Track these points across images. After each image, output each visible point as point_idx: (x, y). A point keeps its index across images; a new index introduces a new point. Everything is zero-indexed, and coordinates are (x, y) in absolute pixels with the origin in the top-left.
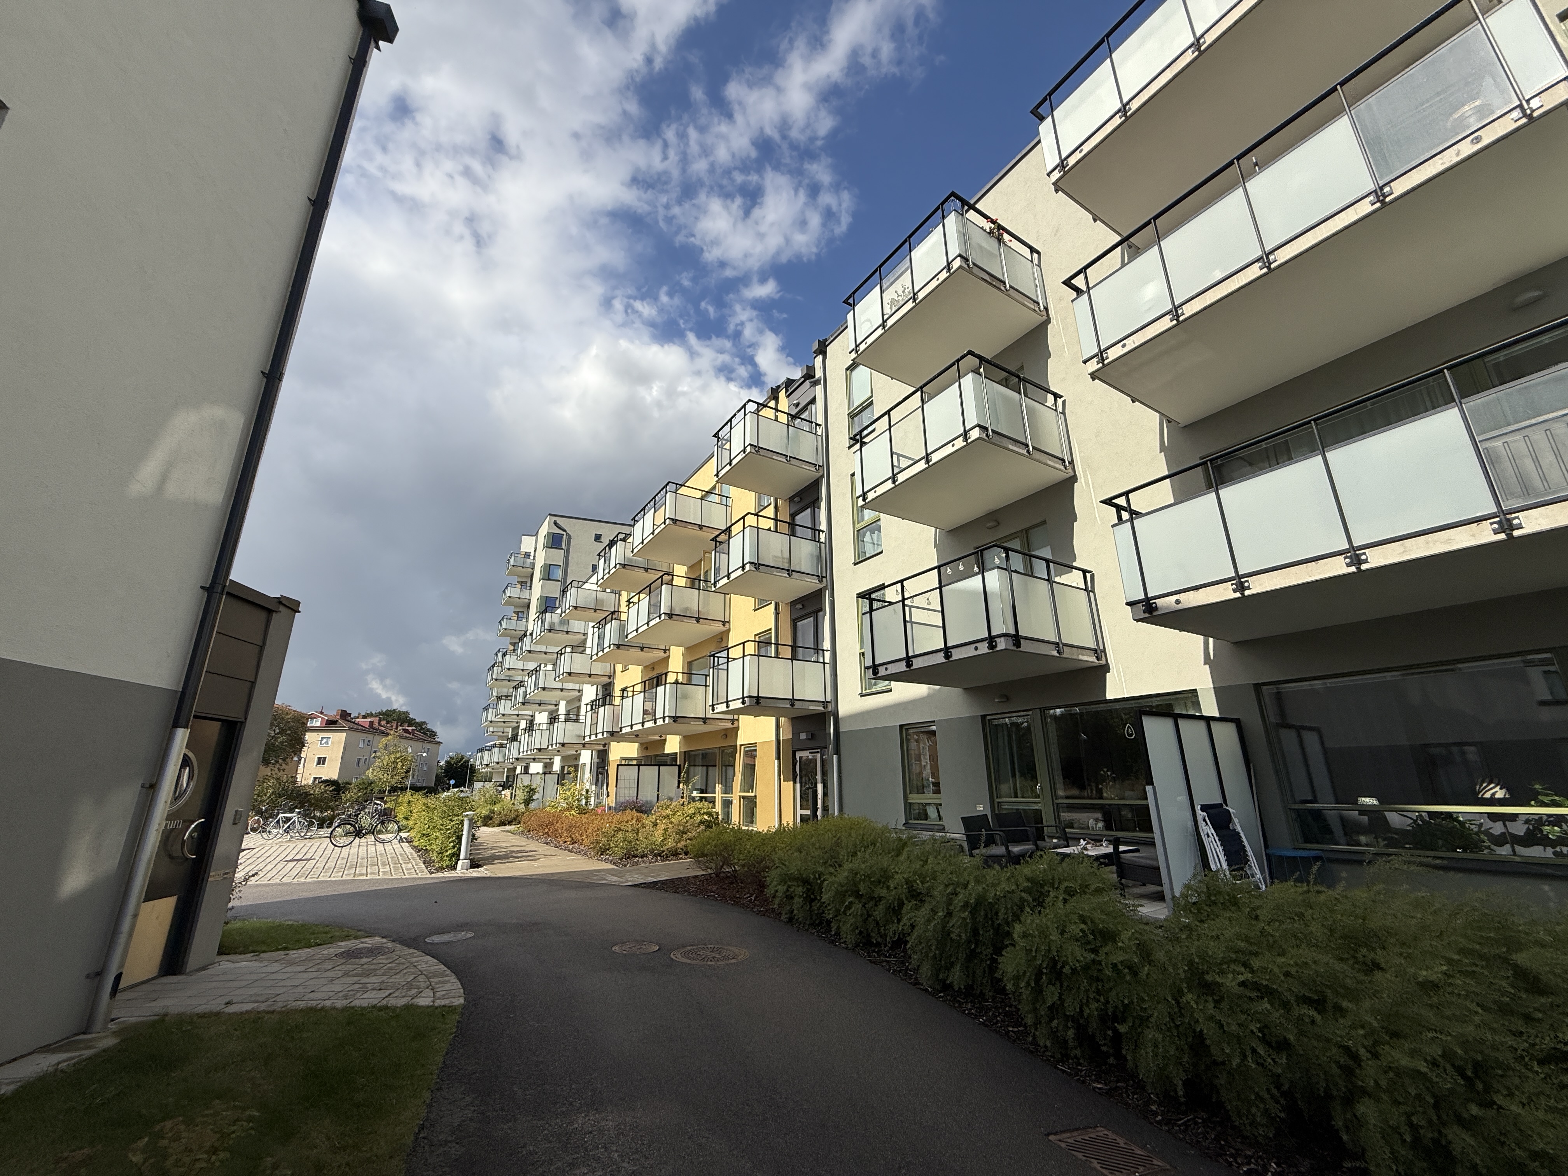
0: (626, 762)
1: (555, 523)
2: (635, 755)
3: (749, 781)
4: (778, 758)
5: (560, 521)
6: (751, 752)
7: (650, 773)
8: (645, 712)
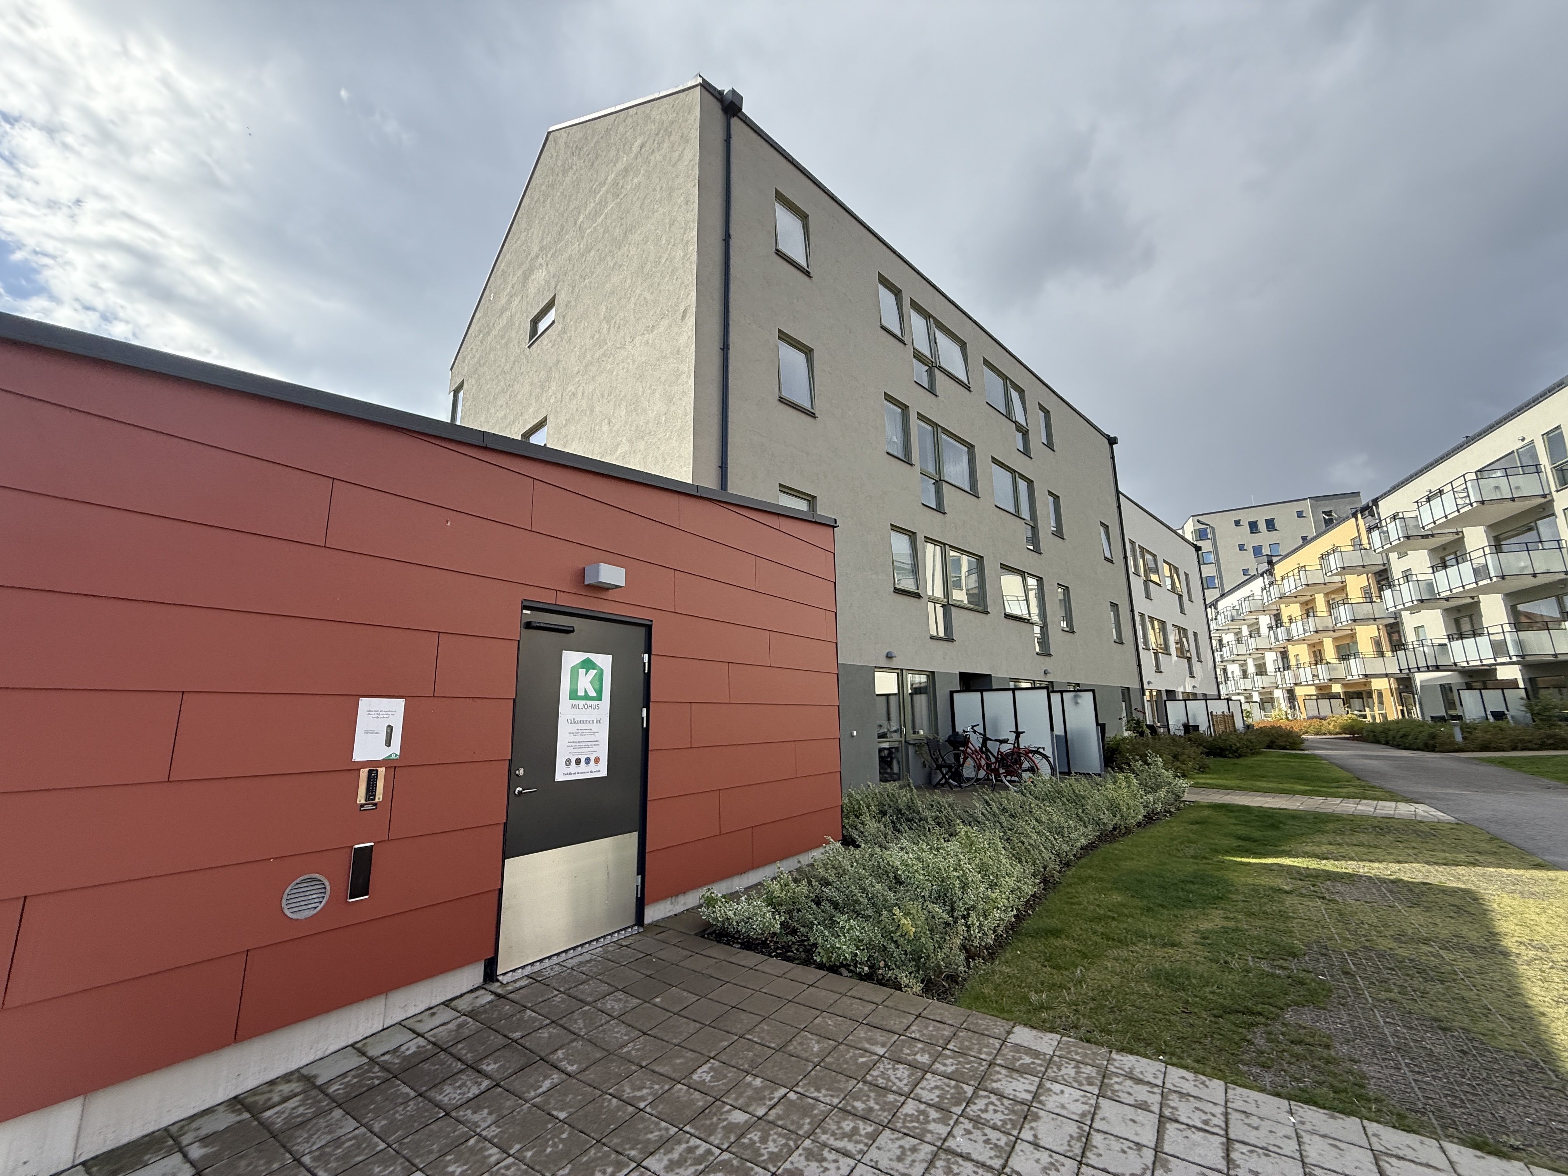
0: (1308, 697)
1: (1198, 521)
2: (1314, 693)
3: (1381, 702)
4: (1392, 695)
5: (1200, 518)
6: (1380, 694)
7: (1324, 703)
8: (1313, 675)
